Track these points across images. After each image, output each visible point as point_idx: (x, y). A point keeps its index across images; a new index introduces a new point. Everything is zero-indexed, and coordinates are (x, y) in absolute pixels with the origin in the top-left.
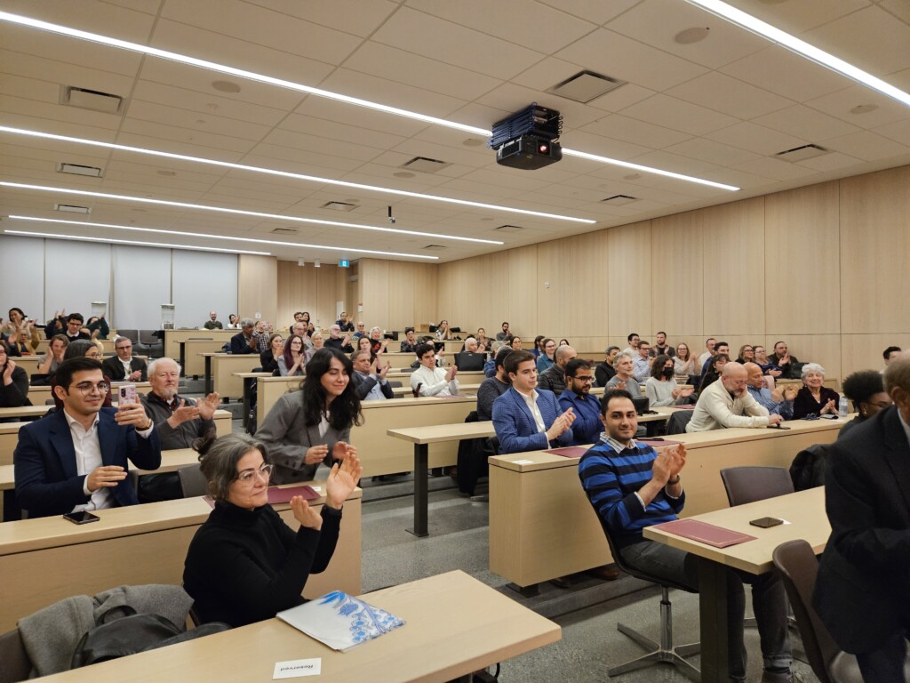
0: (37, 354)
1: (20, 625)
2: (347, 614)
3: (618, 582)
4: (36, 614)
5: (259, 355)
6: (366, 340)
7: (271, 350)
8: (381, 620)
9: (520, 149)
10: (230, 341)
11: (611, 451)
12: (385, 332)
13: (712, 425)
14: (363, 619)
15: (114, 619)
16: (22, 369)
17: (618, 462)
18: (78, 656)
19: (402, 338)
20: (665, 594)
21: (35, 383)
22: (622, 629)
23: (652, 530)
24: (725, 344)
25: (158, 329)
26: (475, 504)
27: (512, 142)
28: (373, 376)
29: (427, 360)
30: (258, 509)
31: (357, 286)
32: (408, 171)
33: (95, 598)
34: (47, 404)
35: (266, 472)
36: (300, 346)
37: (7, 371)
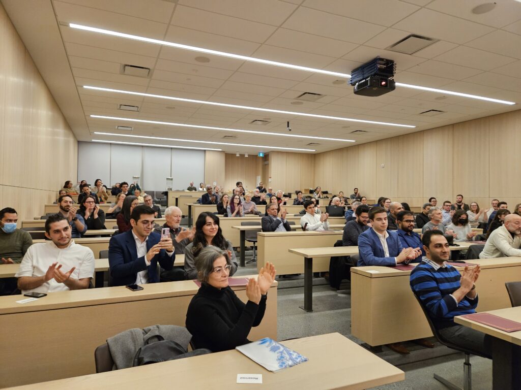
0: (107, 203)
1: (109, 341)
2: (275, 351)
3: (435, 349)
4: (116, 336)
5: (216, 205)
6: (275, 197)
7: (222, 202)
8: (294, 357)
9: (369, 85)
10: (201, 197)
11: (431, 268)
12: (283, 193)
13: (498, 254)
14: (283, 355)
15: (153, 342)
16: (102, 211)
17: (437, 275)
18: (136, 360)
19: (294, 196)
20: (467, 358)
21: (108, 217)
22: (436, 377)
23: (460, 318)
24: (505, 203)
25: (165, 191)
26: (340, 295)
27: (364, 81)
28: (279, 218)
29: (310, 210)
30: (223, 289)
31: (268, 167)
32: (300, 101)
33: (143, 330)
34: (114, 228)
35: (228, 270)
36: (239, 200)
37: (95, 211)
